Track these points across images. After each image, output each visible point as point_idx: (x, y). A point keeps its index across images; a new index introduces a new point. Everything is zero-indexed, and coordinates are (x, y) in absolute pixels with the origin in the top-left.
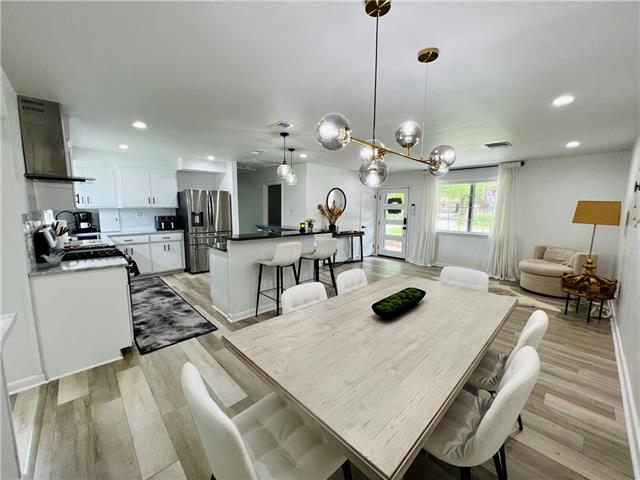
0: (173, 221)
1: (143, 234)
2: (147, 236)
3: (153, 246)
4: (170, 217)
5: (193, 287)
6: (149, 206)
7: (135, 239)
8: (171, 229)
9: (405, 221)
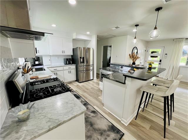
0: (72, 60)
1: (61, 66)
2: (62, 67)
3: (64, 71)
4: (70, 59)
5: (85, 92)
6: (62, 54)
7: (58, 69)
8: (71, 64)
9: (160, 61)
